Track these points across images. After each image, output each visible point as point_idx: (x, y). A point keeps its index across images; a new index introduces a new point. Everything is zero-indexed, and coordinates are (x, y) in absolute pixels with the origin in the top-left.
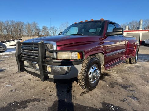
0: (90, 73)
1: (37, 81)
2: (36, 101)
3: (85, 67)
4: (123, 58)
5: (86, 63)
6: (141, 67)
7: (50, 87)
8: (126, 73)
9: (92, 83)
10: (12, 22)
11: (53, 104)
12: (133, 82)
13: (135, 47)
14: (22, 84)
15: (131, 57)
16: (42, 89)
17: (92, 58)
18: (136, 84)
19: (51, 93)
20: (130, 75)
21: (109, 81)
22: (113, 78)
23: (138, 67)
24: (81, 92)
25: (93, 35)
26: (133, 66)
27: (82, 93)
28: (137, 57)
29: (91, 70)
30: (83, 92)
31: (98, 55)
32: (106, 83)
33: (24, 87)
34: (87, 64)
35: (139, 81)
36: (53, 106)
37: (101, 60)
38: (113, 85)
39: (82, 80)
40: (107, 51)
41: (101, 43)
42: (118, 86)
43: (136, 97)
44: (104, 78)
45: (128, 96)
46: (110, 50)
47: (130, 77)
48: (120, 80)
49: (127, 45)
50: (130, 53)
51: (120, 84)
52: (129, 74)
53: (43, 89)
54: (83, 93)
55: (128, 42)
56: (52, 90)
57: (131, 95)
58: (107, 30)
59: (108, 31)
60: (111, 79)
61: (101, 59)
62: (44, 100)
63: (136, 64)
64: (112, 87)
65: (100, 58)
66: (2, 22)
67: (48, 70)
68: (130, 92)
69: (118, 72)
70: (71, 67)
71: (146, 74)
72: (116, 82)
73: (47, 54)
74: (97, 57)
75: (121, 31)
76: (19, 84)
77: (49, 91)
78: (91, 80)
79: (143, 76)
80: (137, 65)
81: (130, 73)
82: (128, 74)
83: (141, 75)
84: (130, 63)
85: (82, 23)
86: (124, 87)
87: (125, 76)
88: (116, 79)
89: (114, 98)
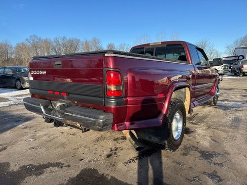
1: (71, 136)
2: (58, 166)
7: (85, 147)
10: (63, 40)
11: (78, 173)
14: (49, 139)
19: (83, 156)
33: (50, 144)
36: (77, 176)
62: (69, 166)
66: (50, 39)
76: (45, 138)
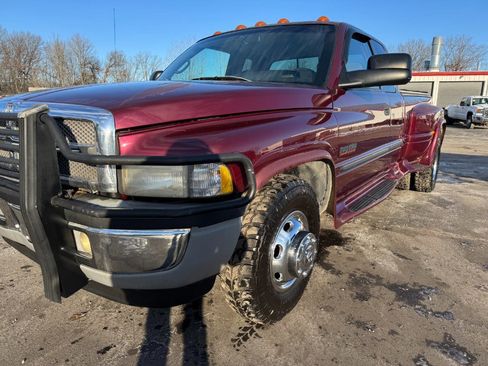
0: (278, 249)
3: (256, 225)
4: (392, 172)
5: (259, 208)
6: (451, 203)
8: (405, 232)
9: (284, 287)
12: (437, 272)
13: (433, 133)
15: (419, 168)
16: (70, 315)
17: (284, 186)
18: (450, 281)
20: (419, 237)
21: (347, 268)
22: (361, 252)
23: (442, 203)
24: (235, 330)
25: (289, 82)
26: (425, 202)
27: (240, 335)
28: (435, 166)
29: (282, 238)
30: (246, 329)
31: (308, 168)
32: (334, 276)
34: (262, 213)
35: (459, 263)
37: (319, 189)
38: (362, 284)
39: (243, 284)
40: (344, 151)
41: (320, 116)
42: (384, 290)
43: (463, 350)
44: (328, 253)
45: (429, 343)
46: (353, 147)
47: (423, 248)
48: (389, 265)
49: (408, 125)
50: (416, 152)
51: (392, 281)
52: (417, 234)
53: (73, 318)
54: (244, 335)
55: (410, 112)
56: (113, 324)
57: (440, 339)
58: (343, 64)
59: (350, 67)
60: (353, 260)
61: (319, 183)
63: (432, 193)
64: (363, 297)
65: (314, 179)
67: (79, 248)
68: (433, 319)
69: (374, 227)
70: (189, 235)
71: (476, 235)
72: (374, 273)
73: (73, 172)
74: (305, 177)
75: (404, 66)
77: (97, 326)
78: (280, 279)
79: (468, 243)
80: (435, 198)
81: (418, 230)
82: (413, 234)
83: (459, 236)
84: (411, 189)
85: (242, 32)
86: (409, 295)
87: (403, 243)
88: (371, 259)
89: (375, 358)
